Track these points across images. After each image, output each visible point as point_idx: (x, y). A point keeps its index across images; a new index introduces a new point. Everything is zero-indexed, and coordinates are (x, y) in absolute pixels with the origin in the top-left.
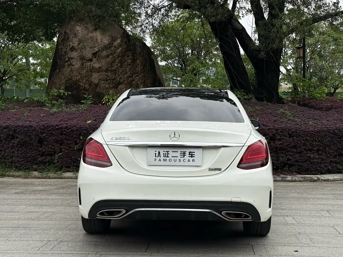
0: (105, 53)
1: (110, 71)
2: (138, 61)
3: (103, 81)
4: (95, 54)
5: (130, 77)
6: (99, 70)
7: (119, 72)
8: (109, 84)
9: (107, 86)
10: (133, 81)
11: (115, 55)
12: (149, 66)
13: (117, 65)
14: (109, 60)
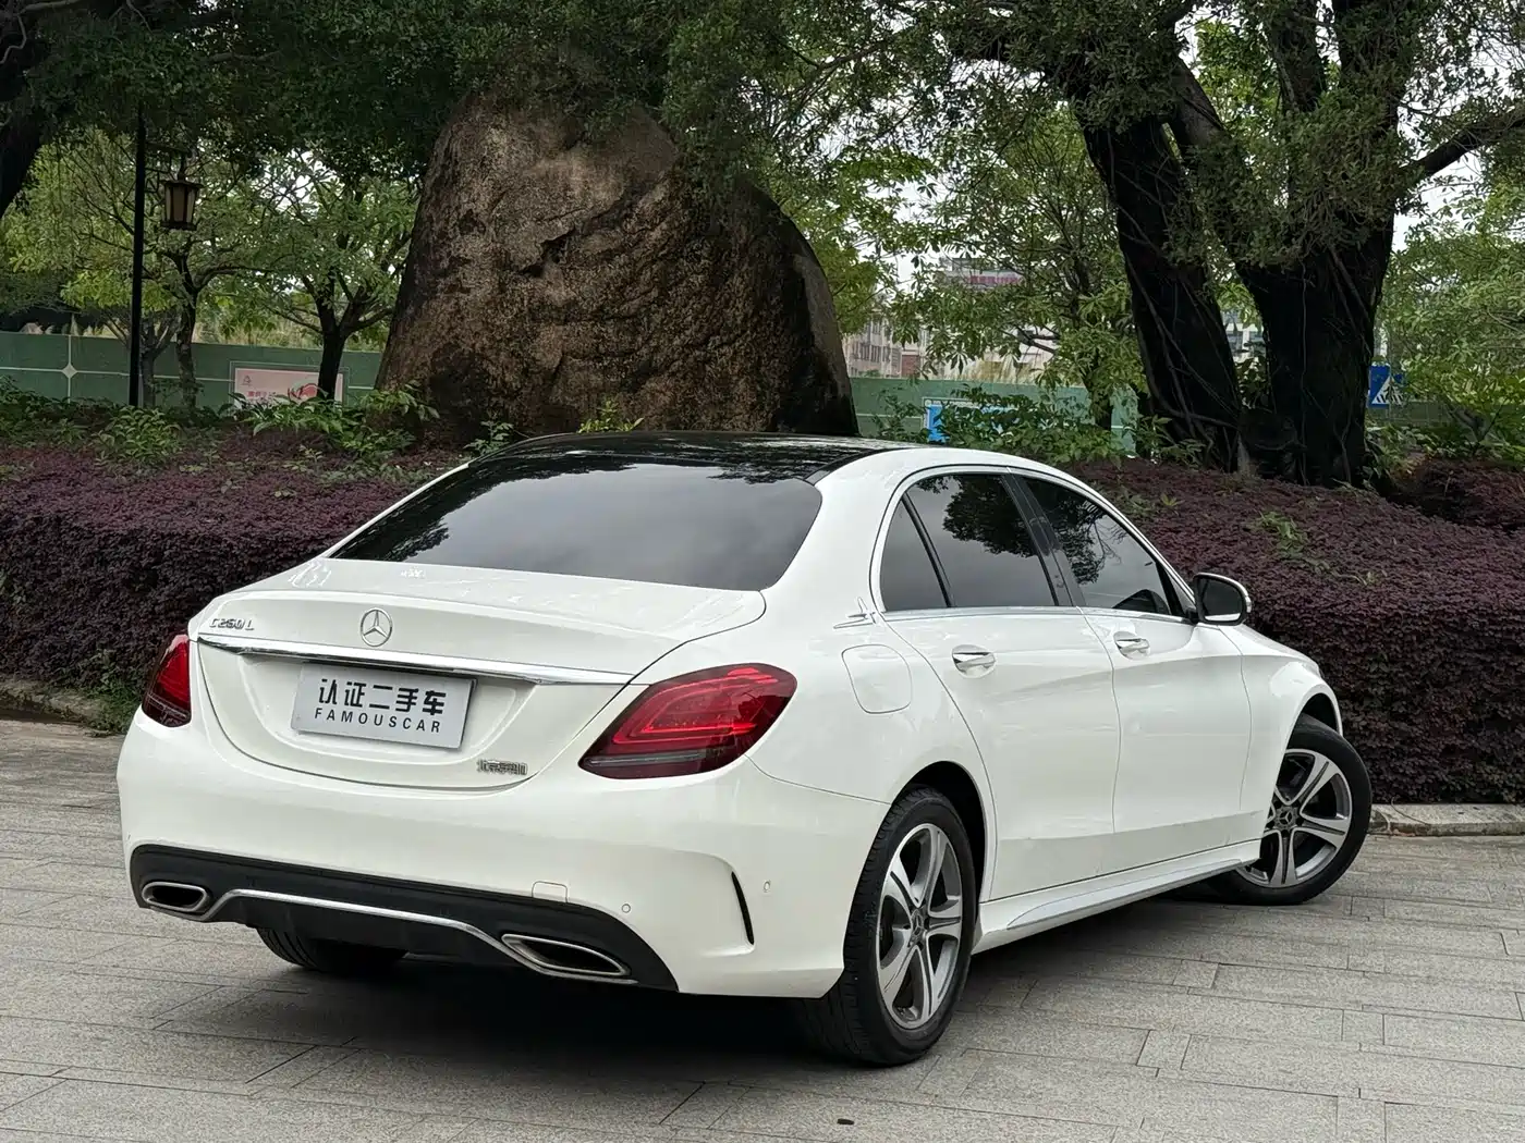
0: (596, 243)
1: (613, 317)
2: (736, 280)
3: (583, 358)
4: (553, 247)
5: (697, 346)
6: (567, 313)
7: (649, 322)
8: (605, 371)
9: (596, 380)
10: (707, 361)
11: (636, 254)
12: (779, 302)
13: (645, 293)
14: (611, 271)
